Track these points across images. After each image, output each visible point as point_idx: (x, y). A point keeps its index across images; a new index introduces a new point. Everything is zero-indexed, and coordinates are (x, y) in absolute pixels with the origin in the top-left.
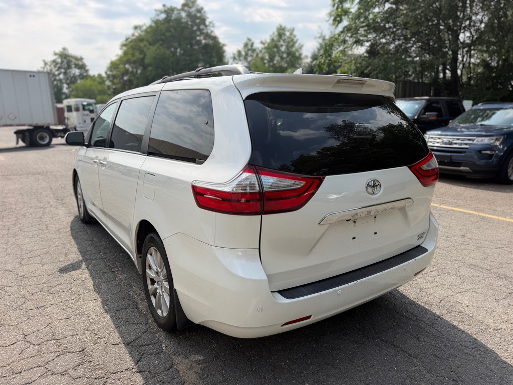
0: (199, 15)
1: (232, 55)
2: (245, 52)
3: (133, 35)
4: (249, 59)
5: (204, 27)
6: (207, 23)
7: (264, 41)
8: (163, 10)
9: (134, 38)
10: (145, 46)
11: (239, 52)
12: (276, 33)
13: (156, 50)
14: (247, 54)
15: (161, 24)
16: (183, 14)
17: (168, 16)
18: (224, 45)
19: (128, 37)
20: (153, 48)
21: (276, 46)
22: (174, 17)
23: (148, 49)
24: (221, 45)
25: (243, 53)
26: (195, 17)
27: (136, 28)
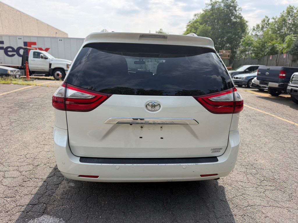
0: (232, 4)
1: (252, 28)
2: (262, 25)
3: (193, 20)
4: (265, 29)
5: (235, 12)
6: (237, 9)
7: (275, 18)
8: (210, 4)
9: (194, 21)
10: (197, 25)
11: (258, 26)
12: (286, 11)
13: (203, 27)
14: (263, 27)
15: (208, 12)
16: (222, 5)
17: (213, 7)
18: (247, 22)
19: (190, 21)
20: (201, 26)
21: (284, 20)
22: (216, 7)
23: (199, 26)
24: (245, 22)
25: (261, 26)
26: (230, 6)
27: (195, 15)
